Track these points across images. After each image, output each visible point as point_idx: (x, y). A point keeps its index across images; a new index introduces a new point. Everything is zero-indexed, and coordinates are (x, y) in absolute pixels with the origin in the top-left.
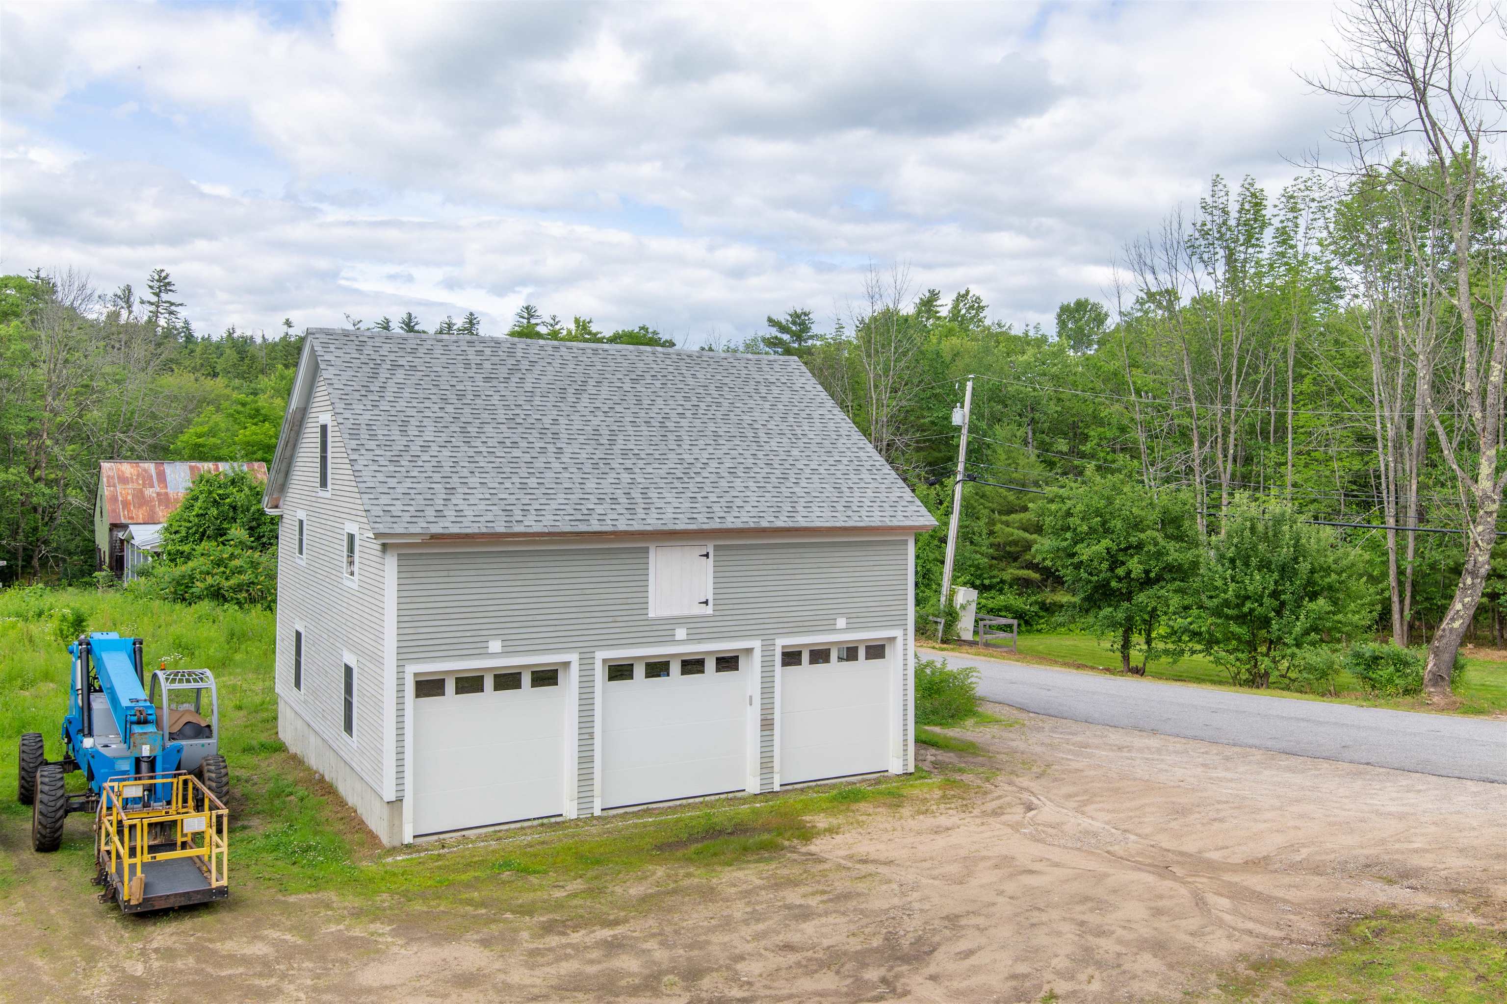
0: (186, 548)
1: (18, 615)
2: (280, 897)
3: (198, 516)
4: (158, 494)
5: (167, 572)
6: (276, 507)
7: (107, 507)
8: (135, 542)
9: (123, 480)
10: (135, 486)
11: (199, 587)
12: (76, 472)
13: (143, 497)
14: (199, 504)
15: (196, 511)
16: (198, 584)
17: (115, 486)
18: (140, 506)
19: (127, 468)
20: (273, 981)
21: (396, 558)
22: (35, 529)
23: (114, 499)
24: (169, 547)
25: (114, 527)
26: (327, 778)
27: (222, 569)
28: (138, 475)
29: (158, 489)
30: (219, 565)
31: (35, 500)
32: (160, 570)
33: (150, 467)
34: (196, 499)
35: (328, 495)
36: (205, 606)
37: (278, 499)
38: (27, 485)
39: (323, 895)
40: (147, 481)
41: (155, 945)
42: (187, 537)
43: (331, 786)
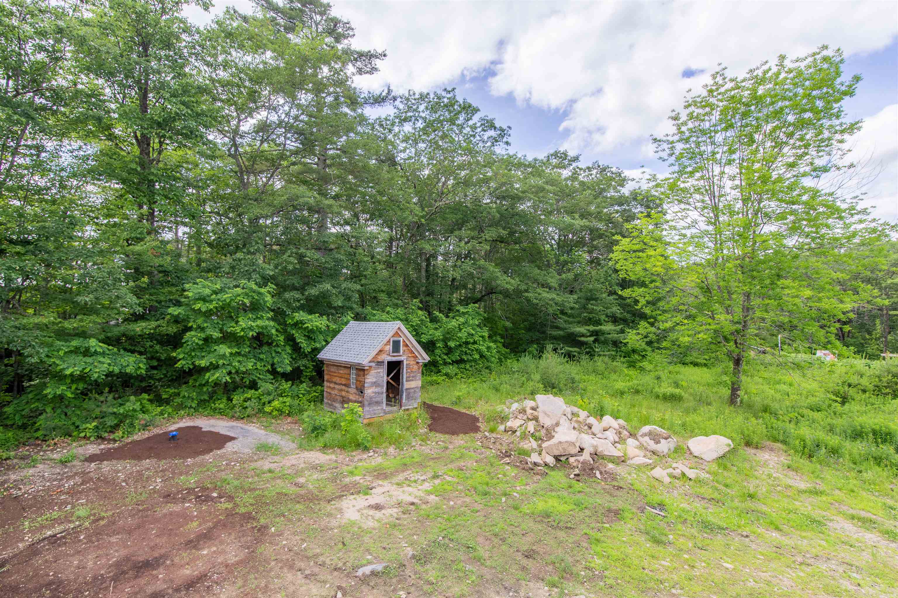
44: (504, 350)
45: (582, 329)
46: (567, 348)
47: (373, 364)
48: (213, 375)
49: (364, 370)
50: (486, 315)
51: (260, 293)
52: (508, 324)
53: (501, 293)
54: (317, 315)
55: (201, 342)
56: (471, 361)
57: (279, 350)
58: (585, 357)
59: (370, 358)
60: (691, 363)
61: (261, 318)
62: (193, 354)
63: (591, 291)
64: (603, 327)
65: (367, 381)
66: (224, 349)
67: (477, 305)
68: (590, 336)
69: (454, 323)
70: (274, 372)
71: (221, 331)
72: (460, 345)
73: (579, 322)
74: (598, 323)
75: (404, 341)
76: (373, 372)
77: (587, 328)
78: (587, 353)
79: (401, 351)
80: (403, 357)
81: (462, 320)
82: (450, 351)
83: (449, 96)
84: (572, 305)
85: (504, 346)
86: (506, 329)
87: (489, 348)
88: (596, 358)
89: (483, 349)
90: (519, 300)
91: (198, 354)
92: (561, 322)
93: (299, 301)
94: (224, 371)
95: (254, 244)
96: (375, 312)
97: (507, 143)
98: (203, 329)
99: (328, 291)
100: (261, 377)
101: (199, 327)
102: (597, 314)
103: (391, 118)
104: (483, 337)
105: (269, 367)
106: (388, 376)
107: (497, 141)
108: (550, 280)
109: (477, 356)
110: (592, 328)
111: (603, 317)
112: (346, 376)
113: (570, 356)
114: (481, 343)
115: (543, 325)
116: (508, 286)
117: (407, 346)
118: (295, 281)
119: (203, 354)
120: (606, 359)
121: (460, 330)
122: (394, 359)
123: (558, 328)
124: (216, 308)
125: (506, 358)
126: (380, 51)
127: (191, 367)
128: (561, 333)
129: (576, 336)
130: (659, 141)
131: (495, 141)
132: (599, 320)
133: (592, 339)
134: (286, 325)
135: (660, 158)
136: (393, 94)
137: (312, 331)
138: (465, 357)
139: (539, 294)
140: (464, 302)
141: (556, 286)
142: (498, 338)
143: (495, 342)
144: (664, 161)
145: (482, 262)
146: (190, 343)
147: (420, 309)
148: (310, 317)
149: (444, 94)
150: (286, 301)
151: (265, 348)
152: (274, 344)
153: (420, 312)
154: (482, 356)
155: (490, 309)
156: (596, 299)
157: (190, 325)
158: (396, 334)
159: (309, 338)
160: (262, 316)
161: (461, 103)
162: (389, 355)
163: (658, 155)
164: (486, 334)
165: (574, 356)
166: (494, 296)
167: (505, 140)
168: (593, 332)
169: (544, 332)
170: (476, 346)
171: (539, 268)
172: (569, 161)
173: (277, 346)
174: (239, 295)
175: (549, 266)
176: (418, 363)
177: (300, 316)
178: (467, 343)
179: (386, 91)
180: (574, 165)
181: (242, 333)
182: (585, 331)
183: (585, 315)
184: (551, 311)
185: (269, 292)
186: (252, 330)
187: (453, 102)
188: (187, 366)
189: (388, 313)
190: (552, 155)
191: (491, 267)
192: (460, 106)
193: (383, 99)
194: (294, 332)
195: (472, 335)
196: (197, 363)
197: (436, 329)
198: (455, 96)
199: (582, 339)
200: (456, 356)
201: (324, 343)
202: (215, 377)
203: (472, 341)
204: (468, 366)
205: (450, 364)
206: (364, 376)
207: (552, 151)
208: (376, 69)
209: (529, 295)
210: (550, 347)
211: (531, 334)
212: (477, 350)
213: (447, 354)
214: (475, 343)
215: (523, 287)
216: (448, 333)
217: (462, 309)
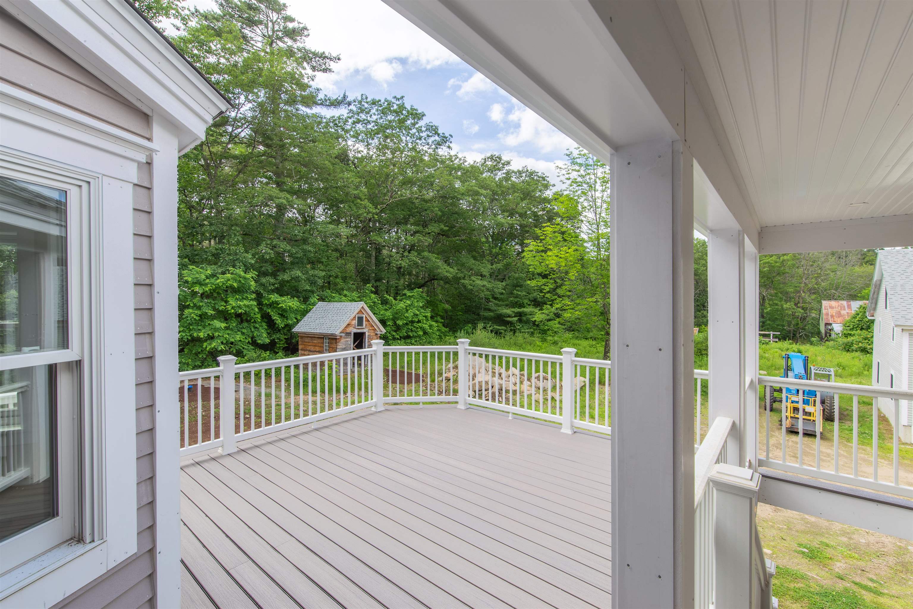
0: (852, 333)
1: (780, 349)
2: (846, 443)
3: (858, 321)
4: (848, 313)
5: (842, 340)
6: (873, 316)
7: (824, 317)
8: (835, 329)
9: (831, 307)
10: (837, 310)
11: (855, 347)
12: (814, 305)
13: (840, 314)
14: (860, 316)
15: (858, 319)
16: (855, 346)
17: (827, 309)
18: (839, 317)
19: (833, 303)
20: (828, 459)
21: (908, 334)
22: (797, 324)
23: (827, 314)
24: (845, 332)
25: (826, 324)
26: (886, 416)
27: (867, 341)
28: (838, 306)
29: (848, 311)
30: (865, 339)
31: (797, 314)
32: (839, 340)
33: (844, 303)
34: (858, 314)
35: (888, 311)
36: (858, 354)
37: (874, 313)
38: (794, 309)
39: (864, 447)
40: (843, 308)
41: (792, 440)
42: (853, 329)
43: (887, 419)
44: (444, 329)
45: (508, 311)
46: (495, 327)
47: (343, 335)
48: (210, 344)
49: (336, 339)
50: (428, 298)
51: (245, 278)
52: (447, 307)
53: (441, 279)
54: (289, 297)
55: (197, 318)
56: (416, 337)
57: (257, 326)
58: (509, 334)
59: (341, 330)
60: (591, 338)
61: (246, 299)
62: (191, 327)
63: (517, 279)
64: (525, 310)
65: (338, 347)
66: (219, 324)
67: (421, 290)
68: (515, 316)
69: (402, 305)
70: (254, 343)
71: (214, 309)
72: (407, 324)
73: (507, 305)
74: (521, 306)
75: (366, 318)
76: (343, 340)
77: (513, 310)
78: (511, 330)
79: (364, 325)
80: (365, 329)
81: (409, 302)
82: (398, 328)
83: (398, 103)
84: (501, 291)
85: (444, 325)
86: (446, 311)
87: (431, 326)
88: (517, 334)
89: (426, 326)
90: (457, 286)
91: (195, 327)
92: (492, 305)
93: (273, 285)
94: (219, 341)
95: (233, 236)
96: (334, 295)
97: (449, 147)
98: (199, 308)
99: (299, 277)
100: (246, 347)
101: (195, 305)
102: (521, 298)
103: (344, 117)
104: (426, 317)
105: (250, 340)
106: (354, 344)
107: (440, 145)
108: (482, 270)
109: (421, 333)
110: (517, 310)
111: (526, 301)
112: (320, 345)
113: (497, 333)
114: (425, 322)
115: (478, 307)
116: (448, 275)
117: (368, 321)
118: (270, 269)
119: (200, 328)
120: (526, 335)
121: (407, 311)
122: (359, 331)
123: (490, 310)
124: (210, 290)
125: (445, 336)
126: (334, 55)
127: (190, 338)
128: (492, 314)
129: (504, 317)
130: (560, 168)
131: (439, 144)
132: (523, 303)
133: (516, 319)
134: (262, 305)
135: (561, 181)
136: (348, 99)
137: (285, 310)
138: (411, 334)
139: (474, 281)
140: (410, 287)
141: (487, 274)
142: (439, 319)
143: (437, 322)
144: (563, 183)
145: (426, 254)
146: (189, 319)
147: (372, 292)
148: (283, 299)
149: (394, 100)
150: (262, 285)
151: (245, 324)
152: (253, 321)
153: (373, 296)
154: (425, 333)
155: (431, 293)
156: (521, 286)
157: (188, 303)
158: (360, 312)
159: (282, 316)
160: (247, 297)
161: (409, 109)
162: (355, 328)
163: (559, 179)
164: (429, 315)
165: (501, 333)
166: (436, 282)
167: (447, 145)
168: (517, 313)
169: (478, 315)
170: (420, 324)
171: (475, 258)
172: (503, 164)
173: (255, 322)
174: (229, 280)
175: (483, 256)
176: (376, 334)
177: (274, 297)
178: (412, 322)
179: (342, 96)
180: (507, 168)
181: (233, 311)
182: (511, 313)
183: (511, 299)
184: (482, 295)
185: (252, 277)
186: (241, 308)
187: (402, 107)
188: (186, 337)
189: (345, 296)
190: (488, 158)
191: (433, 257)
192: (408, 112)
193: (338, 103)
194: (269, 311)
195: (417, 315)
196: (195, 335)
197: (386, 310)
198: (403, 104)
199: (509, 319)
200: (403, 333)
201: (295, 320)
202: (213, 346)
203: (416, 320)
204: (413, 341)
205: (398, 339)
206: (336, 343)
207: (489, 155)
208: (330, 70)
209: (466, 282)
210: (480, 325)
211: (467, 315)
212: (421, 328)
213: (395, 331)
214: (419, 321)
215: (460, 275)
216: (397, 313)
217: (409, 294)
